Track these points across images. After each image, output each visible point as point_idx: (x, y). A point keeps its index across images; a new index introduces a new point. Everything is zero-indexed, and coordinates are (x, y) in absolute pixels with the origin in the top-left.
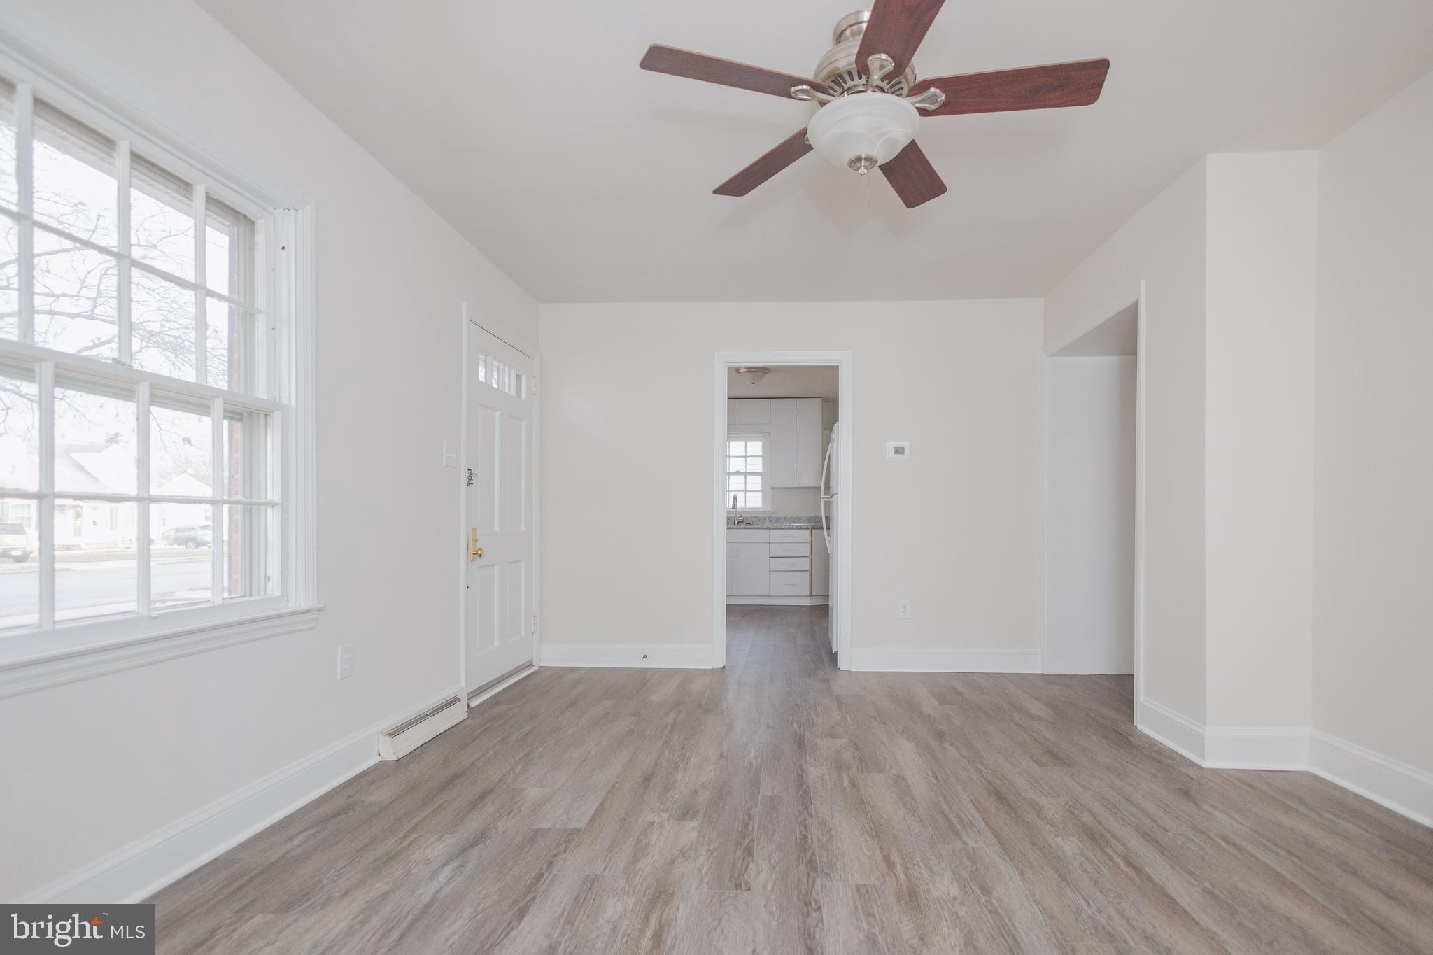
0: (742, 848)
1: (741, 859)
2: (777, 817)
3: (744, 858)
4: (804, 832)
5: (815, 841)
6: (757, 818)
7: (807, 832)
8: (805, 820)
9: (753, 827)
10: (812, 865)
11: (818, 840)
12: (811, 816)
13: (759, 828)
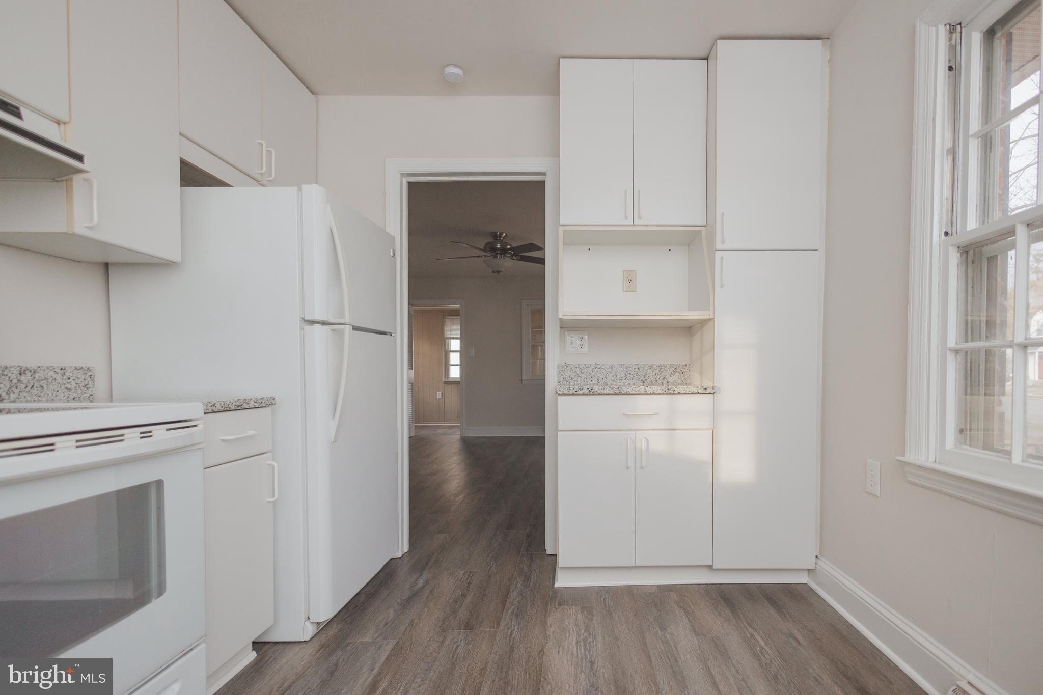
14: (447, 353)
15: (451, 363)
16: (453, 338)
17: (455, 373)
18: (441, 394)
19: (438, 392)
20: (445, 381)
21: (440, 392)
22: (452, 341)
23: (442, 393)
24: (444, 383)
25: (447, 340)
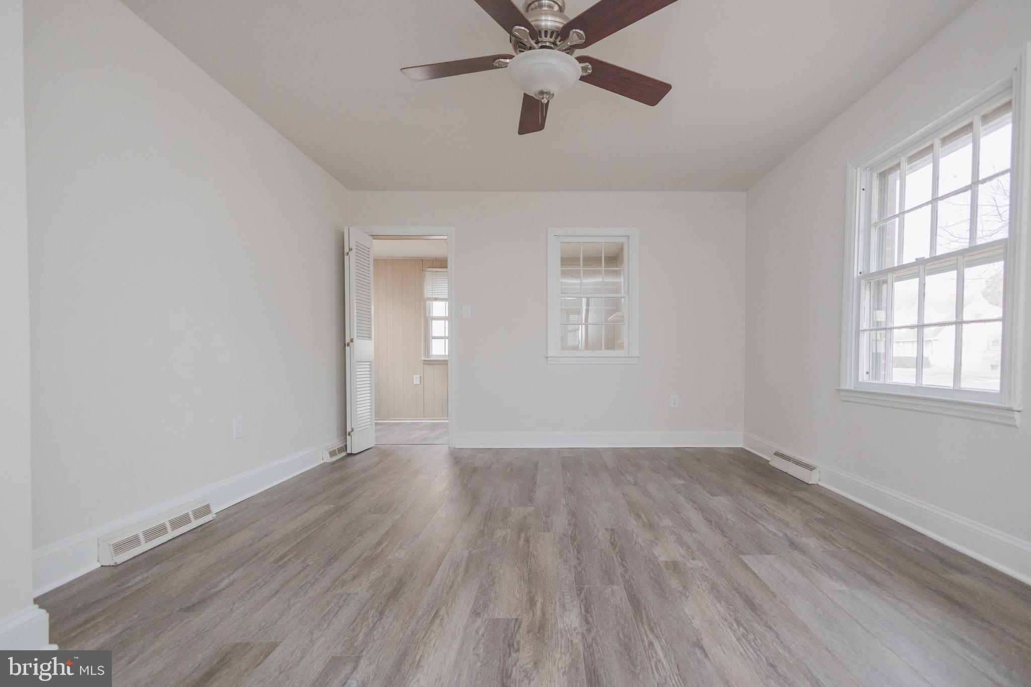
0: (618, 545)
1: (616, 540)
2: (602, 565)
3: (615, 541)
4: (579, 556)
5: (571, 550)
6: (617, 564)
7: (577, 556)
8: (579, 564)
9: (617, 558)
10: (573, 539)
11: (569, 551)
12: (575, 567)
13: (612, 557)
14: (427, 321)
15: (434, 334)
16: (436, 299)
17: (439, 349)
18: (418, 379)
19: (415, 376)
20: (424, 361)
21: (418, 376)
22: (435, 303)
23: (420, 377)
24: (424, 364)
25: (427, 302)
